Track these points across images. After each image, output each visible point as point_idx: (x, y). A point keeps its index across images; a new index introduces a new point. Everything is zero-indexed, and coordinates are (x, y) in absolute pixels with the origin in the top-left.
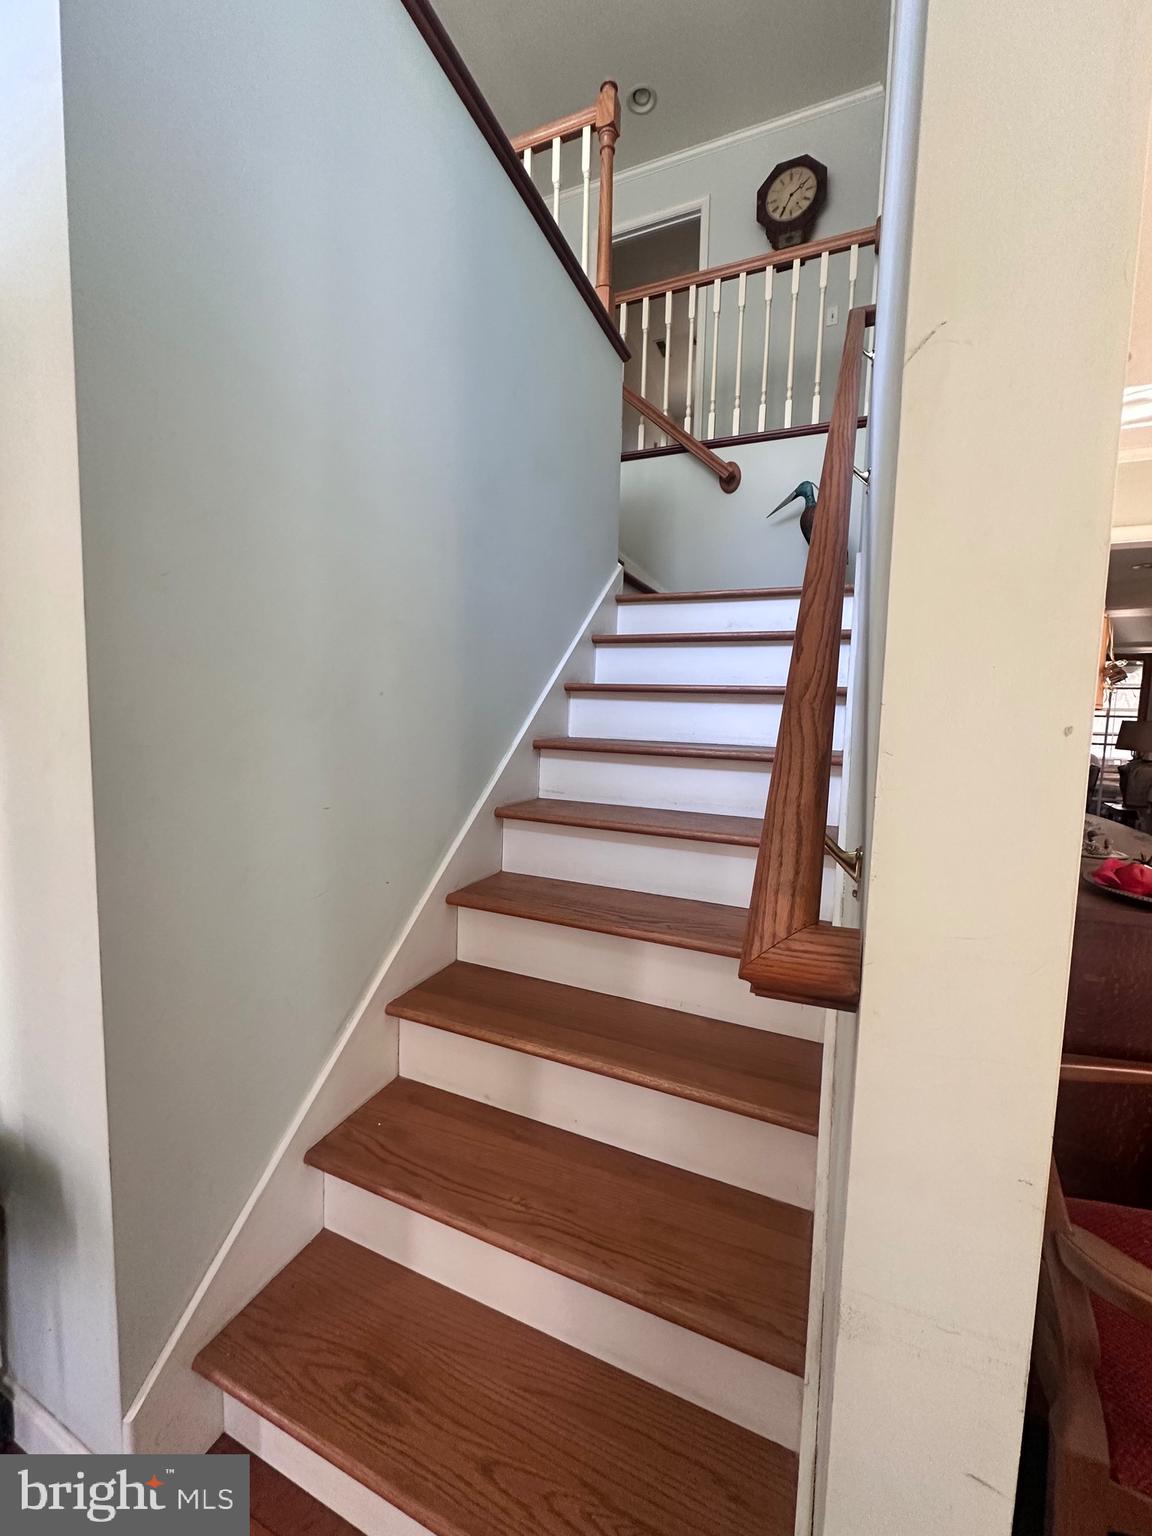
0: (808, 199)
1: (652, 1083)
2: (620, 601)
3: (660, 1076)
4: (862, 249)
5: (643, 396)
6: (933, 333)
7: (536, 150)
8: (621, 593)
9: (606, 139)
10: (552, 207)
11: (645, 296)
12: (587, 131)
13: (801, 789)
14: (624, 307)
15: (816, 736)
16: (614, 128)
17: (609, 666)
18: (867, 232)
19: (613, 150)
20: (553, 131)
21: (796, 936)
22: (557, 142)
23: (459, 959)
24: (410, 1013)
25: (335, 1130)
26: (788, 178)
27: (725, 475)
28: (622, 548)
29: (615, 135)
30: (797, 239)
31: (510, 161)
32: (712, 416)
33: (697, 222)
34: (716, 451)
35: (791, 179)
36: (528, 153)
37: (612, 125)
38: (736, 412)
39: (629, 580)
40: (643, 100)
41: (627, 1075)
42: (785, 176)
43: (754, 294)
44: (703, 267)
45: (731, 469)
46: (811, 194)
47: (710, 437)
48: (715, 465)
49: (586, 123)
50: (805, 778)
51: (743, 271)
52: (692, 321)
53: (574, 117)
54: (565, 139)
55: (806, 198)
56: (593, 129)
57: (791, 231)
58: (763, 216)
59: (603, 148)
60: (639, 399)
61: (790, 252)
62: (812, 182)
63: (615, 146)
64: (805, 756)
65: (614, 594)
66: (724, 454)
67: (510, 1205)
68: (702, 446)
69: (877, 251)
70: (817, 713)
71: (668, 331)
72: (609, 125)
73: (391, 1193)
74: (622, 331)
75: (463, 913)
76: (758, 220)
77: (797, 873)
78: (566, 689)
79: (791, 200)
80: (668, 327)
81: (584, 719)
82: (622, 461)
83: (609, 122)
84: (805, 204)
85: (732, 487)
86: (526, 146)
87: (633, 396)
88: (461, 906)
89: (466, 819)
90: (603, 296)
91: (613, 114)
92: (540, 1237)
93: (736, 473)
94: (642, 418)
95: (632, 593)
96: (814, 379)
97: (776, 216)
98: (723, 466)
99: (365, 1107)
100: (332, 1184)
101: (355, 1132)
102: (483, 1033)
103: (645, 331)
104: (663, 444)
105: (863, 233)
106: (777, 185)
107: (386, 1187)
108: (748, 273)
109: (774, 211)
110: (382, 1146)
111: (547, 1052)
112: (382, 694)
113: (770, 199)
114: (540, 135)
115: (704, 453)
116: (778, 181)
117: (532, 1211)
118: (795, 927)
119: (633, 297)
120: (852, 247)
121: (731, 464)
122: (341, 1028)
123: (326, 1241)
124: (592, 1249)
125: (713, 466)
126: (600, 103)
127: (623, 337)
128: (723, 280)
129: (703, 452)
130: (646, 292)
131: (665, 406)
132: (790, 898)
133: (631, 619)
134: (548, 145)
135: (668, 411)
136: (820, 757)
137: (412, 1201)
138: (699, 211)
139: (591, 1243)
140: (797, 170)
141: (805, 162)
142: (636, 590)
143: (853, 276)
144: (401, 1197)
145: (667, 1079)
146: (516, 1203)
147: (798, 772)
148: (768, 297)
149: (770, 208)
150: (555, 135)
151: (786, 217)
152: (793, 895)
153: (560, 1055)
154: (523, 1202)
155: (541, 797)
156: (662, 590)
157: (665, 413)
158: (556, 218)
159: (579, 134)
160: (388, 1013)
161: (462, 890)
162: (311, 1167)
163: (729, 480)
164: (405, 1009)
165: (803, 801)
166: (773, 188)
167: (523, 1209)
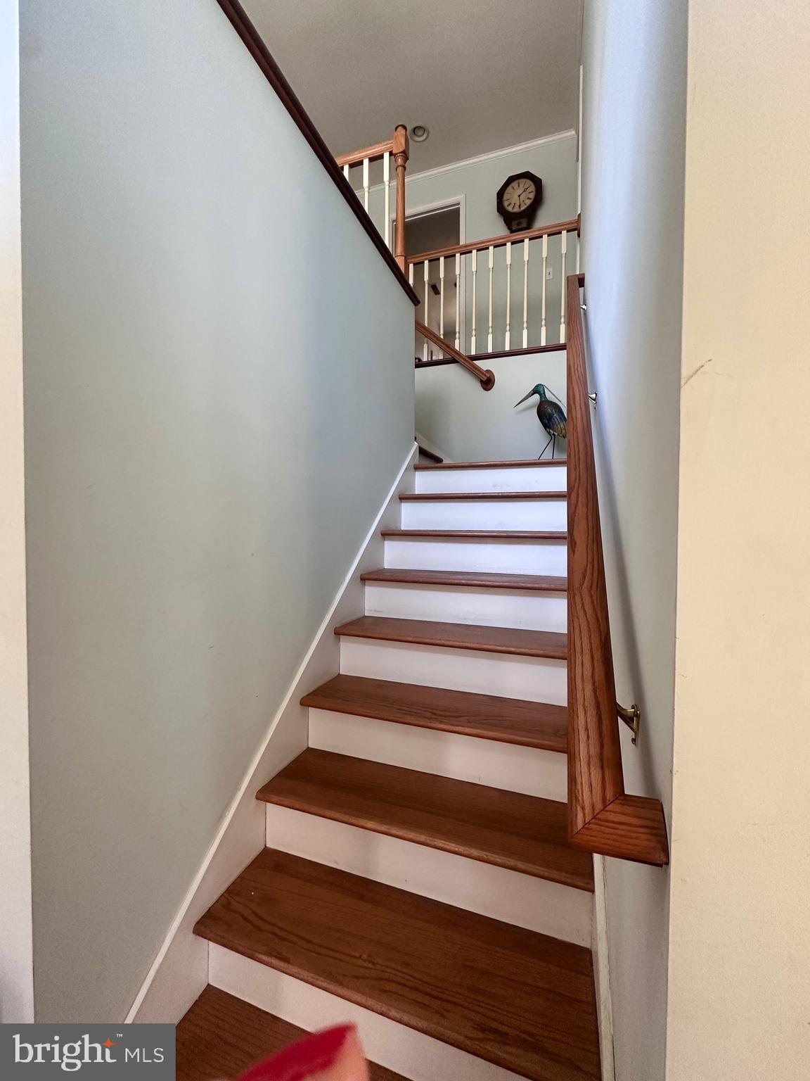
0: (530, 199)
1: (465, 853)
2: (417, 468)
3: (471, 846)
4: (569, 233)
5: (426, 325)
6: (702, 366)
7: (352, 166)
8: (418, 463)
9: (400, 161)
10: (364, 203)
11: (426, 259)
12: (386, 155)
13: (593, 669)
14: (411, 266)
15: (598, 619)
16: (405, 155)
17: (412, 516)
18: (572, 223)
19: (405, 168)
20: (364, 154)
21: (611, 807)
22: (366, 162)
23: (310, 746)
24: (276, 798)
25: (217, 901)
26: (517, 186)
27: (485, 379)
28: (417, 429)
29: (406, 159)
30: (524, 225)
31: (334, 172)
32: (473, 339)
33: (457, 212)
34: (477, 363)
35: (519, 186)
36: (346, 168)
37: (403, 152)
38: (490, 337)
39: (423, 452)
40: (420, 133)
41: (446, 846)
42: (515, 184)
43: (499, 261)
44: (462, 242)
45: (488, 375)
46: (532, 196)
47: (473, 353)
48: (477, 372)
49: (386, 151)
50: (595, 657)
51: (491, 245)
52: (458, 276)
53: (377, 146)
54: (371, 160)
55: (528, 198)
56: (391, 154)
57: (521, 218)
58: (501, 209)
59: (398, 166)
60: (424, 327)
61: (523, 234)
62: (532, 188)
63: (406, 165)
64: (592, 637)
65: (412, 464)
66: (483, 365)
67: (360, 962)
68: (467, 359)
69: (579, 236)
70: (595, 599)
71: (442, 283)
72: (402, 152)
73: (264, 958)
74: (411, 282)
75: (313, 712)
76: (498, 211)
77: (602, 746)
78: (382, 535)
79: (519, 199)
80: (442, 279)
81: (395, 555)
82: (416, 367)
83: (401, 150)
84: (528, 202)
85: (489, 387)
86: (345, 163)
87: (420, 325)
88: (311, 707)
89: (313, 639)
90: (400, 261)
91: (404, 146)
92: (385, 991)
93: (492, 378)
94: (426, 339)
95: (427, 462)
96: (541, 316)
97: (510, 209)
98: (482, 373)
99: (241, 877)
100: (215, 950)
101: (234, 903)
102: (333, 814)
103: (426, 282)
104: (441, 357)
105: (569, 224)
106: (509, 189)
107: (262, 953)
108: (495, 247)
109: (508, 206)
110: (256, 915)
111: (384, 828)
112: (253, 555)
113: (505, 198)
114: (355, 157)
115: (470, 363)
116: (510, 187)
117: (378, 967)
118: (608, 798)
119: (417, 260)
120: (563, 232)
121: (488, 371)
122: (221, 818)
123: (211, 995)
124: (427, 1000)
125: (476, 372)
126: (396, 138)
127: (412, 285)
128: (478, 250)
129: (468, 363)
130: (427, 257)
131: (442, 332)
132: (600, 770)
133: (426, 482)
134: (360, 163)
135: (444, 335)
136: (603, 639)
137: (282, 964)
138: (459, 204)
139: (427, 994)
140: (522, 181)
141: (527, 175)
142: (429, 460)
143: (564, 251)
144: (274, 961)
145: (477, 848)
146: (365, 961)
147: (588, 652)
148: (509, 262)
149: (506, 204)
150: (365, 157)
151: (516, 210)
152: (602, 767)
153: (394, 831)
154: (370, 959)
155: (366, 615)
156: (446, 461)
157: (442, 337)
158: (366, 209)
159: (381, 157)
160: (257, 798)
161: (312, 693)
162: (197, 936)
163: (487, 382)
164: (272, 796)
165: (596, 678)
166: (507, 191)
167: (370, 965)
